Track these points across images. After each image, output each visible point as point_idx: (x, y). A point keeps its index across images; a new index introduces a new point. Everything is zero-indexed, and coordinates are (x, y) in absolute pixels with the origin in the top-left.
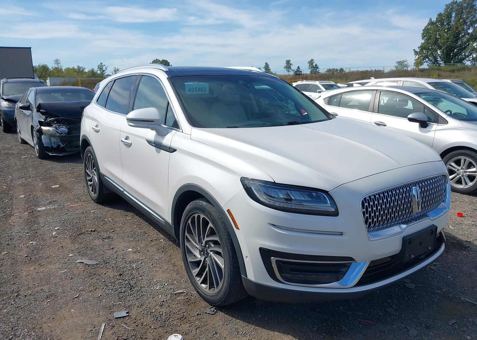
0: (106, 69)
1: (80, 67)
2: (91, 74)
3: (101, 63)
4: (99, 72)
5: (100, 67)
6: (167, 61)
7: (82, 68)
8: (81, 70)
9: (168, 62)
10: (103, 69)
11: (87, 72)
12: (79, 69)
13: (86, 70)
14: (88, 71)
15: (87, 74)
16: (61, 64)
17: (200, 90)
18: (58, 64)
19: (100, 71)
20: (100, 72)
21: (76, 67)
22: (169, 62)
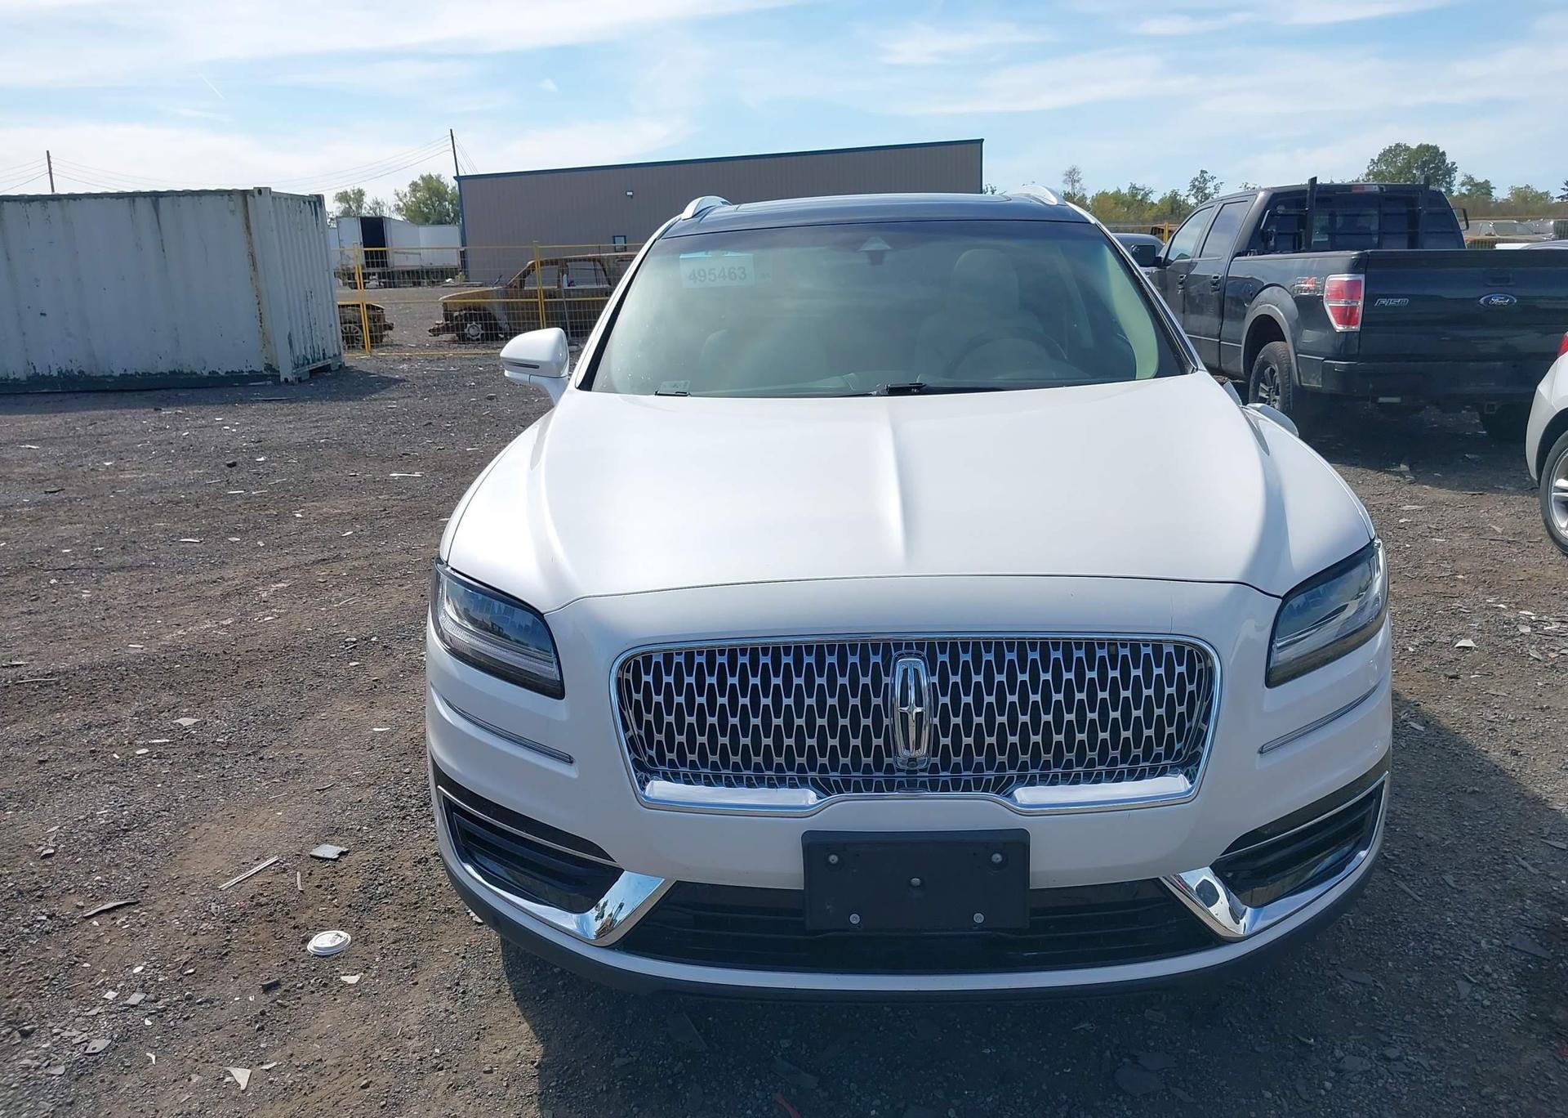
0: (1215, 189)
1: (1138, 189)
2: (1167, 209)
3: (1202, 171)
4: (1192, 201)
5: (1197, 183)
6: (1436, 148)
7: (1143, 190)
8: (1140, 197)
9: (1441, 151)
10: (1207, 192)
11: (1156, 202)
12: (1134, 195)
13: (1155, 198)
14: (1160, 201)
15: (1155, 210)
16: (1081, 182)
17: (726, 274)
18: (1074, 182)
19: (1196, 197)
20: (1195, 201)
21: (1125, 190)
22: (1444, 153)
